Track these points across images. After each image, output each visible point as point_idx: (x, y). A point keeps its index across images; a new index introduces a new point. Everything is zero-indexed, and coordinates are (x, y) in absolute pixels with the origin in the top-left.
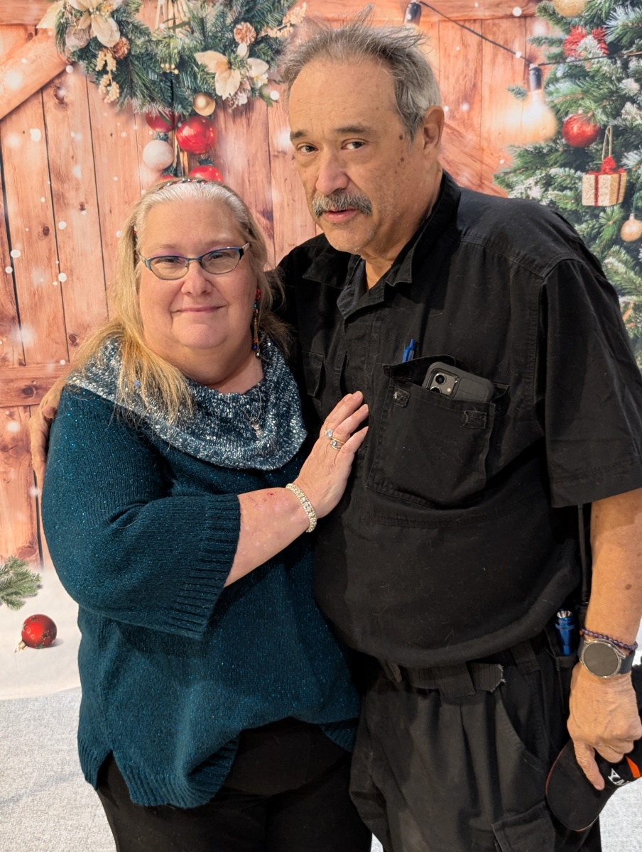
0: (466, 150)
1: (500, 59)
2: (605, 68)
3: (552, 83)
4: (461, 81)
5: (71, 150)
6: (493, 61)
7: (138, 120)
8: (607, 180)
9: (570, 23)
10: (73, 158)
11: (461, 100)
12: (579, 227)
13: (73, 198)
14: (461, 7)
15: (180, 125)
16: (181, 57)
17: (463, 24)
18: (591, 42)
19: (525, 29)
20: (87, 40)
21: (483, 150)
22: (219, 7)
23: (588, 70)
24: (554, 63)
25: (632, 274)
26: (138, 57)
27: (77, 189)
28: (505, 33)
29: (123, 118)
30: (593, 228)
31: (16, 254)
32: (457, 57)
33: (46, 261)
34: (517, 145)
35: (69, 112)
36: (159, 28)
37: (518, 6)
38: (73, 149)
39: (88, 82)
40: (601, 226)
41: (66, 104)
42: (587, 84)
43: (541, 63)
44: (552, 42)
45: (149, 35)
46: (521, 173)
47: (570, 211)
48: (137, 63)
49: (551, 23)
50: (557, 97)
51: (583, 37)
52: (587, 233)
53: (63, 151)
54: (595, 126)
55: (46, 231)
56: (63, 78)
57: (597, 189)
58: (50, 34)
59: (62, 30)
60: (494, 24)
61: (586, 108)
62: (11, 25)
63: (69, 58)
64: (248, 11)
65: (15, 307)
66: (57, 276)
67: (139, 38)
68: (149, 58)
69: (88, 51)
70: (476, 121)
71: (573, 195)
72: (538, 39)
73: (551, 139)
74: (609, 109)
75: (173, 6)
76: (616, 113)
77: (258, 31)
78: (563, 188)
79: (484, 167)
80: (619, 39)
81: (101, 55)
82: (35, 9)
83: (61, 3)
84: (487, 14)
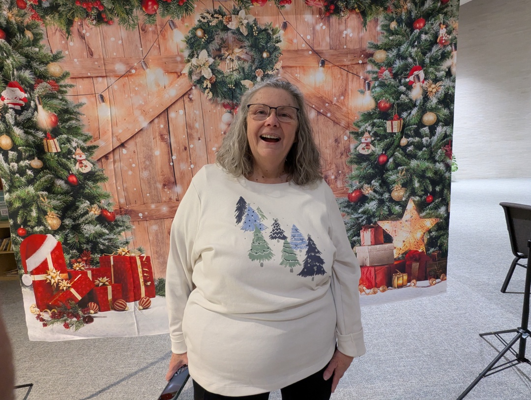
0: (343, 114)
1: (355, 79)
2: (392, 83)
3: (374, 88)
4: (341, 88)
5: (194, 117)
6: (352, 80)
7: (220, 106)
8: (396, 123)
9: (380, 65)
10: (195, 120)
11: (341, 95)
12: (386, 140)
13: (196, 135)
14: (339, 61)
15: (236, 107)
16: (236, 82)
17: (340, 67)
18: (388, 73)
19: (364, 68)
20: (200, 76)
21: (349, 114)
22: (250, 63)
23: (386, 83)
24: (374, 81)
25: (404, 158)
26: (219, 82)
27: (197, 132)
28: (356, 69)
29: (214, 105)
30: (391, 141)
31: (174, 157)
32: (339, 79)
33: (186, 160)
34: (361, 112)
35: (194, 103)
36: (227, 72)
37: (361, 60)
39: (201, 92)
40: (394, 140)
41: (193, 100)
42: (386, 89)
43: (370, 80)
45: (223, 74)
46: (363, 122)
47: (382, 135)
48: (219, 85)
49: (373, 65)
50: (375, 94)
51: (385, 71)
52: (389, 143)
53: (192, 118)
54: (390, 104)
55: (186, 149)
56: (191, 91)
57: (392, 126)
58: (186, 75)
59: (191, 73)
61: (386, 97)
62: (172, 72)
63: (193, 83)
64: (260, 64)
65: (174, 178)
66: (190, 166)
67: (220, 75)
68: (223, 83)
69: (200, 81)
70: (346, 103)
71: (383, 129)
72: (369, 71)
73: (374, 109)
74: (395, 97)
75: (232, 63)
76: (398, 98)
77: (264, 72)
78: (379, 127)
79: (350, 120)
80: (397, 72)
81: (205, 82)
82: (180, 66)
83: (190, 63)
84: (349, 63)
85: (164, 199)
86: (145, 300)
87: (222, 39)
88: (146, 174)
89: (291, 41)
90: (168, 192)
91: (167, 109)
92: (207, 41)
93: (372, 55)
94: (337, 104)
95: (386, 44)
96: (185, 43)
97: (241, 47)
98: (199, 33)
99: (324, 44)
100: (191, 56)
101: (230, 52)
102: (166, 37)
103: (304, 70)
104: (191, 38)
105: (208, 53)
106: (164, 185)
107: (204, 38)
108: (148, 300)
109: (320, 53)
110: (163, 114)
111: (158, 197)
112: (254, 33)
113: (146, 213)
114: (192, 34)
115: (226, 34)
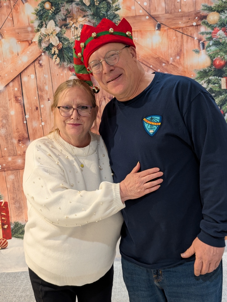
0: (179, 72)
1: (189, 40)
3: (208, 47)
4: (176, 49)
5: (44, 81)
6: (187, 42)
7: (66, 69)
9: (213, 27)
10: (45, 83)
11: (176, 55)
12: (221, 97)
13: (46, 97)
14: (175, 24)
17: (176, 29)
18: (222, 32)
19: (198, 30)
20: (48, 44)
21: (185, 72)
23: (221, 42)
24: (209, 41)
26: (65, 49)
27: (47, 94)
28: (191, 31)
29: (61, 69)
30: (226, 97)
31: (27, 116)
32: (174, 41)
33: (37, 119)
34: (197, 70)
35: (43, 68)
36: (72, 38)
37: (195, 22)
38: (45, 80)
39: (49, 58)
41: (42, 66)
42: (221, 47)
43: (204, 41)
44: (207, 33)
45: (69, 41)
46: (199, 79)
47: (218, 91)
48: (65, 50)
49: (207, 27)
50: (211, 52)
51: (218, 31)
52: (224, 99)
53: (42, 81)
54: (225, 61)
55: (37, 108)
56: (41, 57)
57: (226, 83)
58: (36, 43)
59: (40, 41)
60: (187, 29)
61: (221, 55)
62: (24, 41)
63: (42, 50)
65: (28, 134)
66: (41, 123)
67: (66, 42)
68: (69, 49)
69: (49, 48)
70: (182, 62)
71: (218, 86)
72: (202, 33)
73: (209, 67)
75: (77, 31)
78: (214, 84)
81: (53, 49)
82: (31, 35)
83: (40, 32)
84: (184, 25)
85: (19, 153)
86: (3, 241)
87: (67, 10)
88: (3, 131)
89: (129, 8)
90: (23, 147)
91: (20, 74)
92: (54, 12)
93: (205, 17)
94: (173, 63)
95: (219, 6)
96: (35, 15)
97: (84, 16)
98: (47, 6)
99: (160, 9)
100: (41, 26)
101: (75, 21)
102: (19, 10)
103: (142, 34)
104: (40, 11)
105: (55, 23)
106: (19, 141)
107: (52, 9)
108: (5, 241)
109: (157, 17)
110: (17, 79)
111: (14, 150)
112: (96, 3)
113: (4, 165)
114: (41, 7)
115: (71, 6)
